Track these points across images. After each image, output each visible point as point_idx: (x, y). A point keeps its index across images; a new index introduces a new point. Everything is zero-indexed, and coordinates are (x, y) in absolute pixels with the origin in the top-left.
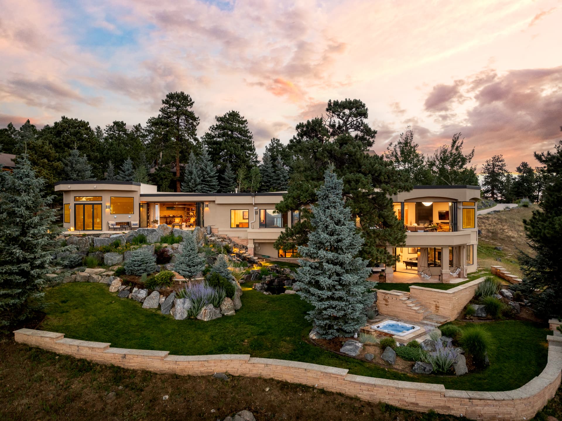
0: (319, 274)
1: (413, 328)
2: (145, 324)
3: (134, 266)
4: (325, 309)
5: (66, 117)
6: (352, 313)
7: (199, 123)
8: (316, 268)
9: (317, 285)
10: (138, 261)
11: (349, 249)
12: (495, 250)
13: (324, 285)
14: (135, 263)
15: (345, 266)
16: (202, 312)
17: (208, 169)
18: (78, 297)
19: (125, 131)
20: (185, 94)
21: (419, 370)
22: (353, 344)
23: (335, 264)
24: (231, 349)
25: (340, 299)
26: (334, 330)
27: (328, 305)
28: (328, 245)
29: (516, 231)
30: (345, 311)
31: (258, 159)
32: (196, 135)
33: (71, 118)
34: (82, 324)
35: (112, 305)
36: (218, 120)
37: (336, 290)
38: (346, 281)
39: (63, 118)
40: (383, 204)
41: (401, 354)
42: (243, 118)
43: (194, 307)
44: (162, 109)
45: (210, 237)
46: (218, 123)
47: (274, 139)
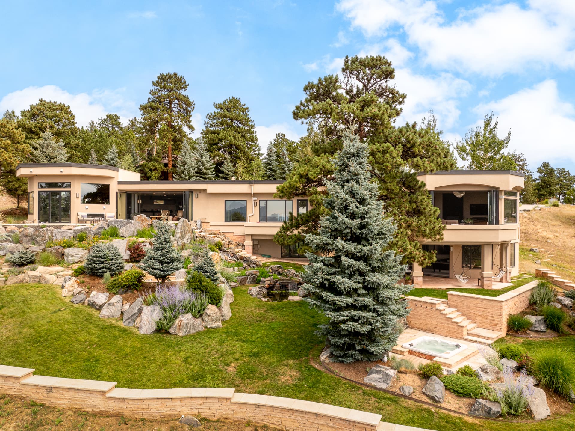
0: (335, 273)
1: (458, 346)
2: (97, 339)
3: (94, 263)
4: (344, 322)
5: (43, 100)
6: (381, 328)
7: (194, 108)
8: (331, 265)
9: (333, 288)
10: (100, 257)
11: (376, 239)
12: (531, 252)
13: (342, 288)
14: (95, 259)
15: (371, 262)
16: (176, 324)
17: (203, 159)
18: (18, 303)
19: (119, 124)
20: (178, 75)
21: (480, 412)
22: (383, 371)
23: (358, 259)
24: (210, 377)
25: (365, 308)
26: (356, 351)
27: (347, 316)
28: (348, 233)
29: (551, 231)
30: (371, 324)
31: (261, 152)
32: (190, 122)
33: (49, 101)
34: (11, 338)
35: (60, 313)
36: (216, 107)
37: (359, 295)
38: (373, 283)
39: (41, 100)
40: (415, 186)
41: (451, 387)
42: (244, 105)
43: (165, 317)
44: (152, 91)
45: (199, 232)
46: (216, 111)
47: (279, 134)
